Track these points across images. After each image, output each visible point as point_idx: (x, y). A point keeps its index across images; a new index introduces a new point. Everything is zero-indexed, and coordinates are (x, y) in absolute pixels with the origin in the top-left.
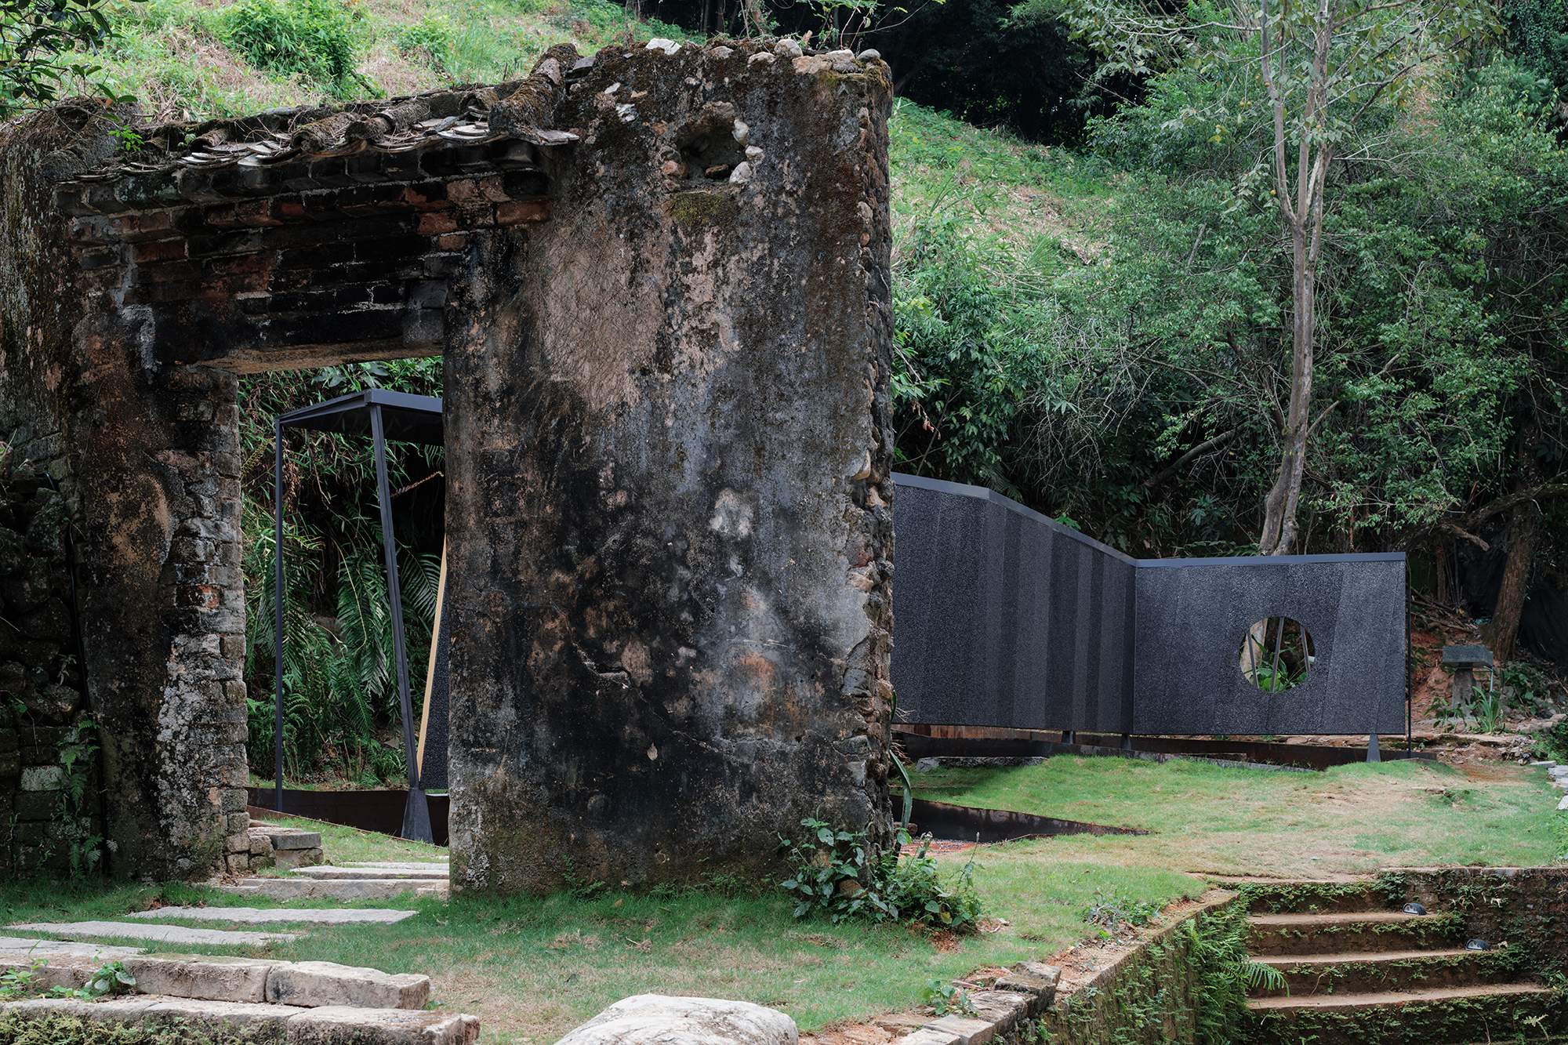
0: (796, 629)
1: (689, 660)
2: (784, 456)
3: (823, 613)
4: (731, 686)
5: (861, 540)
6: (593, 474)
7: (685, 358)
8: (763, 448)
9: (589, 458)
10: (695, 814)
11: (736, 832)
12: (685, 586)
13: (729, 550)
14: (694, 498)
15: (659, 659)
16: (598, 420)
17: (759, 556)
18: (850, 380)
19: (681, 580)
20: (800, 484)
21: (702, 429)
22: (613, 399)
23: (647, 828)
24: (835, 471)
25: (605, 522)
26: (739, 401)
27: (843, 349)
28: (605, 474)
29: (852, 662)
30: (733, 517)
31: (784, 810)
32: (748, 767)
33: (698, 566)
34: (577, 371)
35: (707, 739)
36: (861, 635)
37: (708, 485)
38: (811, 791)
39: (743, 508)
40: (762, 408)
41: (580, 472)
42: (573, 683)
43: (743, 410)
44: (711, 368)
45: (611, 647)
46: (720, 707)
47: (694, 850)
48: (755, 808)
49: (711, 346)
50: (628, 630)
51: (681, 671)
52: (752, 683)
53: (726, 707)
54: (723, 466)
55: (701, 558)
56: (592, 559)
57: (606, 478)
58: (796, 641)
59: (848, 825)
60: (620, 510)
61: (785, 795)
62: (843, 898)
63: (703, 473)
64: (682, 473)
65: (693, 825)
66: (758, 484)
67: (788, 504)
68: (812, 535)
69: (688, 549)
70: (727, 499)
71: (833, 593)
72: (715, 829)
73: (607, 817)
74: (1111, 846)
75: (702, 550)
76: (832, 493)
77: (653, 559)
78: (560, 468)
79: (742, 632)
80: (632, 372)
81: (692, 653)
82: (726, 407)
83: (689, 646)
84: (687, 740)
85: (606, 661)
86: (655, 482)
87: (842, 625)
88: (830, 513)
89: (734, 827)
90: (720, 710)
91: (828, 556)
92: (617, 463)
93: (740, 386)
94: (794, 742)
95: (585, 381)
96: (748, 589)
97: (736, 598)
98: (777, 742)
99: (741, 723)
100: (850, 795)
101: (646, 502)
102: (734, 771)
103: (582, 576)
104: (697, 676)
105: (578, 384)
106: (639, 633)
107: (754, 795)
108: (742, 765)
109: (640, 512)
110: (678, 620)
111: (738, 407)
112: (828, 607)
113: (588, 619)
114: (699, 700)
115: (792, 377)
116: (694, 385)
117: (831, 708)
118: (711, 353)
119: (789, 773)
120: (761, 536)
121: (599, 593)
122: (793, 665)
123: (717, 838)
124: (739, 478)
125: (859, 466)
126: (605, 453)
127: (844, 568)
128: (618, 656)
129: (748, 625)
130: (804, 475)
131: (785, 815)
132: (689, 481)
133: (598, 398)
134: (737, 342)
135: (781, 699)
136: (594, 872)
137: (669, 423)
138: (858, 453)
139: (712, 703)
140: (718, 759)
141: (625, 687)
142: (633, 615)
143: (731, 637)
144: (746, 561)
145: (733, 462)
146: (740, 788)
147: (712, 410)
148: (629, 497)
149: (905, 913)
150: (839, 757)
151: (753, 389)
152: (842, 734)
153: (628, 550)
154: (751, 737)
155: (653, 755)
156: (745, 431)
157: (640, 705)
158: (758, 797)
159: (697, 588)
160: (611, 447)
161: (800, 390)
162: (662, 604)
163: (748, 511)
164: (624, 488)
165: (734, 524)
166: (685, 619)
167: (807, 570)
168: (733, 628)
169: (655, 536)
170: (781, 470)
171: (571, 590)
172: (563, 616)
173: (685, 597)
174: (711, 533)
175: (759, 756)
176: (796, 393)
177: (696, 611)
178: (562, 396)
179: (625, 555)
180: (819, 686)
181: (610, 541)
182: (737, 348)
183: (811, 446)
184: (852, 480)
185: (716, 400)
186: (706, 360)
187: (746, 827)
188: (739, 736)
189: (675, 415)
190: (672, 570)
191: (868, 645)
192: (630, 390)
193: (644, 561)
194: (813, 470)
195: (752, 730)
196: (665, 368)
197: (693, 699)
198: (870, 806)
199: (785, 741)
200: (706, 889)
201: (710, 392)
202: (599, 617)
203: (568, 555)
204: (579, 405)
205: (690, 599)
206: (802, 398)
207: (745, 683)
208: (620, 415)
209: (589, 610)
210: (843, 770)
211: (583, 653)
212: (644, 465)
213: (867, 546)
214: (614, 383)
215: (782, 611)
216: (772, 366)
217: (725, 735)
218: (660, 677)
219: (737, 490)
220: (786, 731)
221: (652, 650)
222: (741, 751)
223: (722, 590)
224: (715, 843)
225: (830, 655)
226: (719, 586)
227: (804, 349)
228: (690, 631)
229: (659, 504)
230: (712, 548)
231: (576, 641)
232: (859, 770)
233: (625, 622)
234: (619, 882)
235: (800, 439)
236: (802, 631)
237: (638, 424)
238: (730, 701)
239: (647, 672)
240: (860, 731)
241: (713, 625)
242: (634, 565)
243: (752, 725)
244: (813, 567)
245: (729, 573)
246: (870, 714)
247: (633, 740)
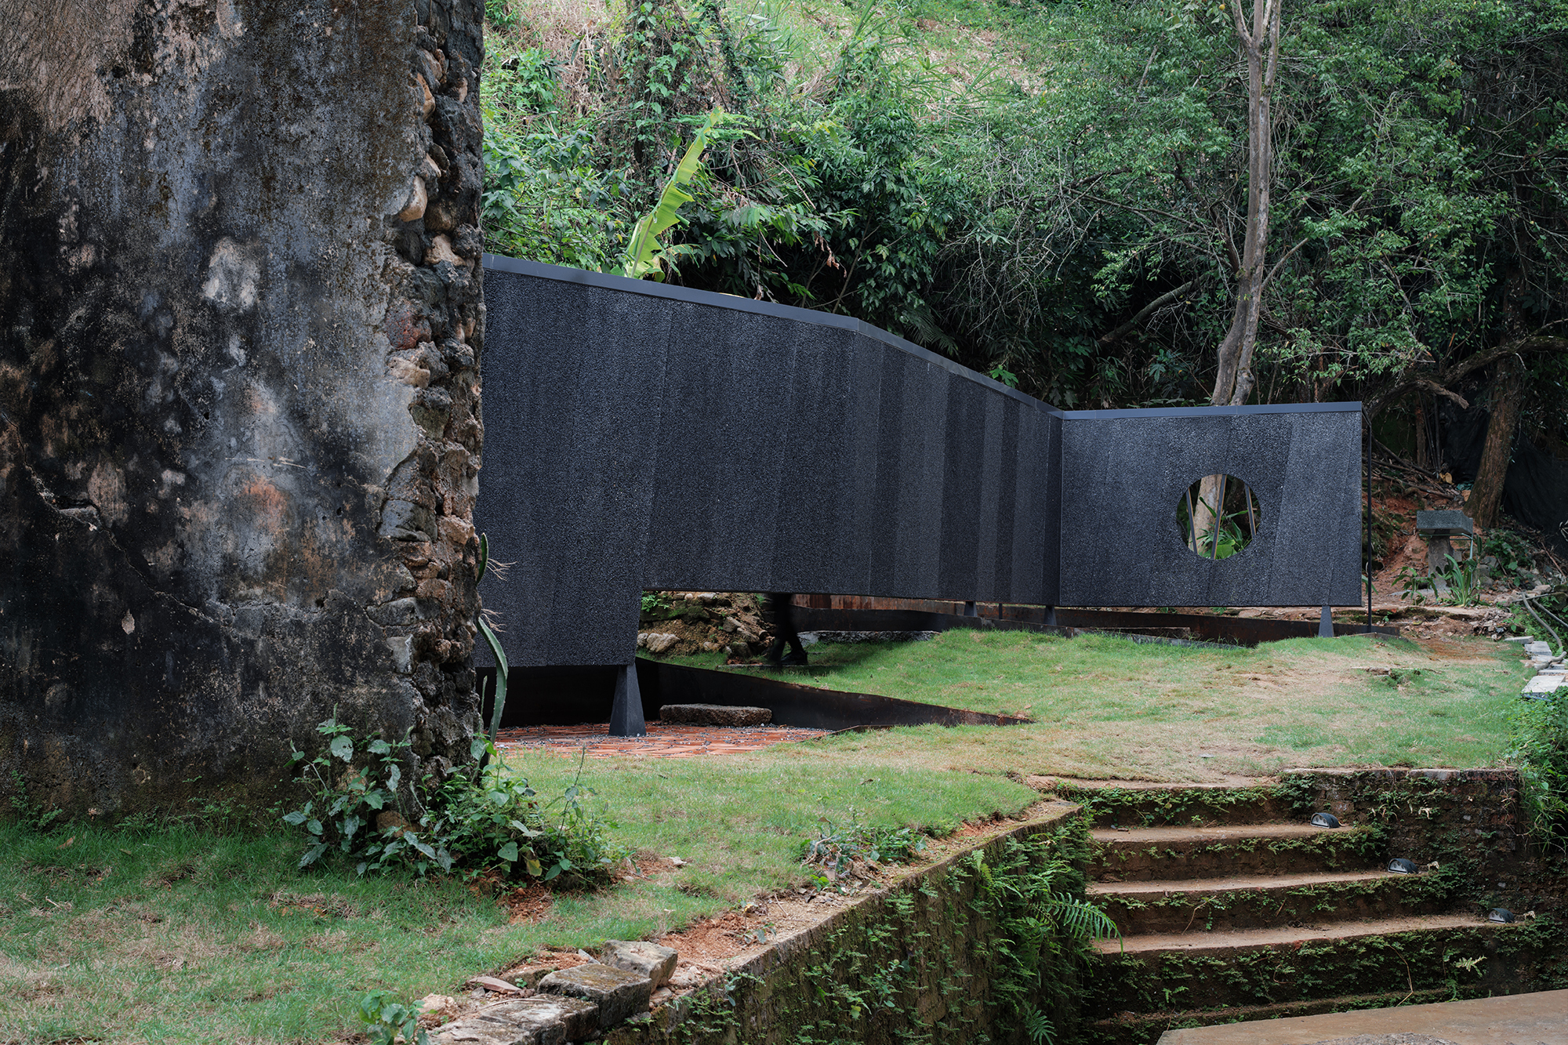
0: (318, 443)
1: (176, 489)
2: (301, 188)
3: (353, 418)
4: (230, 526)
5: (407, 309)
6: (50, 223)
7: (170, 49)
8: (273, 178)
9: (47, 199)
10: (183, 712)
11: (237, 739)
12: (169, 381)
13: (228, 326)
14: (182, 252)
15: (137, 487)
16: (57, 144)
17: (268, 335)
18: (391, 74)
19: (165, 373)
20: (323, 229)
21: (192, 152)
22: (76, 113)
23: (121, 731)
24: (371, 208)
25: (67, 291)
26: (242, 109)
27: (382, 28)
28: (67, 222)
29: (394, 490)
30: (233, 280)
31: (301, 707)
32: (251, 644)
33: (188, 351)
34: (30, 73)
35: (199, 604)
36: (406, 449)
37: (200, 233)
38: (336, 680)
39: (246, 265)
40: (272, 119)
41: (35, 220)
42: (26, 523)
43: (247, 122)
44: (204, 63)
45: (75, 471)
46: (217, 557)
47: (183, 766)
48: (262, 704)
49: (205, 31)
50: (96, 446)
51: (166, 504)
52: (259, 521)
53: (224, 557)
54: (219, 206)
55: (191, 340)
56: (50, 345)
57: (68, 228)
58: (317, 459)
59: (388, 729)
60: (86, 273)
61: (302, 686)
62: (374, 840)
63: (193, 217)
64: (166, 217)
65: (181, 728)
66: (265, 231)
67: (305, 257)
68: (340, 303)
69: (174, 327)
70: (226, 254)
71: (367, 389)
72: (210, 735)
73: (70, 717)
75: (192, 329)
76: (366, 240)
77: (129, 342)
78: (8, 215)
79: (245, 448)
80: (102, 73)
81: (180, 479)
82: (224, 119)
83: (176, 468)
84: (173, 605)
85: (69, 491)
86: (131, 232)
87: (380, 435)
88: (362, 270)
89: (235, 732)
90: (216, 562)
91: (361, 334)
92: (81, 204)
93: (243, 87)
94: (313, 608)
95: (40, 90)
96: (254, 384)
97: (238, 397)
98: (290, 608)
99: (244, 579)
100: (390, 686)
101: (120, 260)
102: (234, 649)
103: (36, 369)
104: (186, 512)
105: (32, 92)
106: (111, 450)
107: (261, 685)
108: (245, 641)
109: (112, 276)
110: (162, 431)
111: (239, 119)
112: (360, 409)
113: (45, 430)
114: (188, 546)
115: (314, 72)
116: (182, 89)
117: (364, 558)
118: (206, 41)
119: (307, 654)
120: (271, 307)
121: (59, 393)
122: (312, 494)
123: (212, 748)
124: (242, 222)
125: (402, 201)
126: (67, 192)
127: (383, 350)
128: (83, 484)
129: (253, 436)
130: (328, 215)
131: (302, 715)
132: (175, 230)
133: (58, 113)
134: (240, 25)
135: (296, 545)
136: (54, 795)
137: (150, 145)
138: (402, 180)
139: (205, 550)
140: (213, 633)
141: (93, 528)
142: (103, 425)
143: (232, 455)
144: (251, 344)
145: (233, 199)
146: (242, 675)
147: (206, 124)
148: (98, 253)
149: (463, 863)
150: (375, 629)
151: (260, 92)
152: (379, 595)
153: (96, 330)
154: (257, 599)
155: (129, 627)
156: (249, 153)
157: (112, 554)
158: (266, 689)
159: (186, 384)
160: (74, 183)
161: (324, 90)
162: (139, 408)
163: (252, 271)
164: (91, 241)
165: (235, 289)
166: (171, 431)
167: (332, 355)
168: (233, 442)
169: (131, 310)
170: (299, 209)
171: (22, 390)
172: (13, 427)
173: (171, 397)
174: (204, 303)
175: (268, 628)
176: (318, 94)
177: (186, 418)
178: (11, 111)
179: (92, 335)
180: (347, 525)
181: (73, 317)
182: (240, 33)
183: (337, 172)
184: (396, 221)
185: (211, 109)
186: (198, 53)
187: (252, 731)
188: (243, 599)
189: (158, 134)
190: (153, 359)
191: (416, 464)
192: (99, 100)
193: (116, 345)
194: (340, 207)
195: (258, 591)
196: (145, 67)
197: (181, 545)
198: (418, 701)
199: (302, 606)
200: (198, 822)
201: (203, 99)
202: (59, 428)
203: (18, 340)
204: (33, 122)
205: (178, 400)
206: (325, 102)
207: (249, 521)
208: (85, 136)
209: (45, 417)
210: (380, 649)
211: (38, 480)
212: (116, 207)
213: (417, 318)
214: (78, 91)
215: (298, 415)
216: (286, 56)
217: (223, 597)
218: (138, 513)
219: (239, 241)
220: (303, 591)
221: (127, 473)
222: (243, 622)
223: (219, 386)
224: (209, 755)
225: (363, 479)
226: (214, 380)
227: (329, 31)
228: (178, 446)
229: (136, 262)
230: (206, 325)
231: (30, 463)
232: (403, 649)
233: (92, 435)
234: (85, 810)
235: (322, 162)
236: (325, 445)
237: (110, 150)
238: (229, 547)
239: (121, 506)
240: (403, 592)
241: (207, 437)
242: (103, 352)
243: (258, 583)
244: (340, 349)
245: (228, 361)
246: (423, 566)
247: (102, 606)
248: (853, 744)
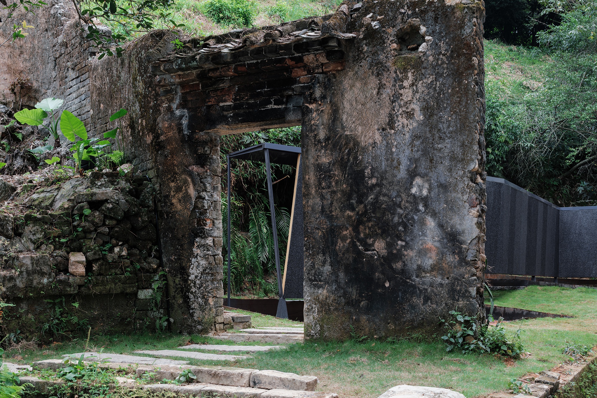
0: (447, 233)
1: (402, 246)
2: (442, 163)
3: (458, 227)
4: (419, 257)
5: (474, 196)
6: (362, 172)
7: (400, 123)
8: (433, 159)
9: (361, 165)
10: (404, 309)
11: (422, 316)
12: (400, 216)
13: (419, 201)
14: (404, 180)
15: (390, 246)
16: (364, 150)
17: (431, 203)
18: (469, 131)
19: (399, 214)
20: (448, 174)
21: (407, 152)
22: (371, 141)
23: (385, 314)
24: (463, 168)
25: (368, 191)
26: (423, 140)
27: (466, 118)
28: (368, 171)
29: (470, 247)
30: (420, 188)
31: (442, 307)
32: (426, 290)
33: (406, 208)
34: (356, 130)
35: (409, 278)
36: (474, 235)
37: (410, 175)
38: (453, 300)
39: (424, 184)
40: (432, 143)
41: (357, 171)
42: (354, 256)
43: (424, 144)
44: (411, 127)
45: (370, 241)
46: (415, 265)
47: (404, 324)
48: (430, 306)
49: (411, 118)
50: (377, 234)
51: (399, 251)
52: (429, 255)
53: (417, 265)
54: (416, 167)
55: (407, 205)
56: (362, 206)
57: (368, 173)
58: (447, 238)
59: (469, 313)
60: (374, 186)
61: (442, 301)
62: (466, 344)
63: (408, 170)
64: (399, 170)
65: (403, 313)
66: (430, 174)
67: (443, 182)
68: (454, 195)
69: (402, 201)
70: (418, 181)
71: (462, 218)
72: (413, 315)
73: (368, 310)
74: (560, 322)
75: (407, 202)
76: (462, 177)
77: (387, 205)
78: (349, 169)
79: (424, 235)
80: (378, 130)
81: (404, 243)
82: (417, 143)
83: (402, 240)
84: (401, 279)
85: (368, 247)
86: (388, 174)
87: (466, 231)
88: (461, 185)
89: (421, 314)
90: (415, 267)
91: (460, 203)
92: (372, 166)
93: (423, 134)
94: (446, 279)
95: (359, 134)
96: (427, 217)
97: (422, 221)
98: (439, 280)
99: (424, 272)
100: (470, 301)
101: (384, 182)
102: (421, 291)
103: (358, 212)
104: (406, 253)
105: (356, 135)
106: (381, 235)
107: (429, 301)
108: (424, 289)
109: (382, 186)
110: (398, 230)
111: (422, 143)
112: (460, 224)
113: (361, 230)
114: (406, 262)
115: (445, 130)
116: (404, 134)
117: (462, 266)
118: (411, 121)
119: (444, 292)
120: (432, 195)
121: (365, 219)
122: (445, 248)
123: (414, 319)
124: (423, 172)
125: (473, 166)
126: (367, 163)
127: (467, 208)
128: (373, 245)
129: (426, 232)
130: (450, 170)
131: (442, 309)
132: (402, 173)
133: (364, 141)
134: (422, 116)
135: (440, 262)
136: (363, 332)
137: (394, 150)
138: (473, 161)
139: (412, 263)
140: (414, 287)
141: (376, 257)
142: (379, 228)
143: (420, 237)
144: (426, 206)
145: (420, 166)
146: (423, 298)
147: (412, 144)
148: (377, 180)
149: (493, 350)
150: (465, 285)
151: (429, 135)
152: (466, 276)
153: (377, 202)
154: (428, 278)
155: (387, 285)
156: (425, 152)
157: (382, 264)
158: (431, 302)
159: (405, 217)
160: (370, 160)
161: (448, 135)
162: (391, 223)
163: (427, 185)
164: (375, 177)
165: (421, 191)
166: (401, 230)
167: (452, 209)
168: (420, 233)
169: (388, 196)
170: (441, 168)
171: (353, 218)
172: (350, 229)
173: (401, 221)
174: (411, 194)
175: (431, 285)
176: (447, 136)
177: (405, 226)
178: (350, 140)
179: (376, 204)
180: (456, 256)
181: (370, 198)
182: (422, 119)
183: (453, 158)
184: (470, 172)
185: (413, 140)
186: (409, 124)
187: (426, 314)
188: (423, 277)
189: (396, 146)
190: (395, 210)
191: (477, 239)
192: (378, 137)
193: (383, 206)
194: (454, 168)
195: (428, 275)
196: (392, 128)
197: (404, 262)
198: (478, 306)
199: (442, 279)
200: (409, 339)
201: (411, 137)
202: (365, 229)
203: (352, 204)
204: (357, 144)
205: (403, 221)
206: (449, 138)
207: (425, 255)
208: (374, 147)
209: (361, 226)
210: (467, 291)
211: (358, 244)
212: (383, 167)
213: (477, 199)
214: (371, 135)
215: (441, 226)
216: (436, 126)
217: (417, 277)
218: (390, 253)
219: (422, 177)
220: (443, 275)
221: (387, 242)
222: (424, 283)
223: (416, 218)
224: (413, 321)
225: (461, 244)
226: (415, 216)
227: (450, 119)
228: (403, 234)
229: (390, 183)
230: (412, 200)
231: (356, 239)
232: (473, 291)
233: (375, 231)
234: (373, 336)
235: (448, 155)
236: (449, 234)
237: (381, 151)
238: (419, 263)
239: (385, 251)
240: (474, 275)
241: (412, 232)
242: (379, 208)
243: (428, 273)
244: (454, 208)
245: (419, 211)
246: (478, 268)
247: (379, 279)
248: (526, 323)
